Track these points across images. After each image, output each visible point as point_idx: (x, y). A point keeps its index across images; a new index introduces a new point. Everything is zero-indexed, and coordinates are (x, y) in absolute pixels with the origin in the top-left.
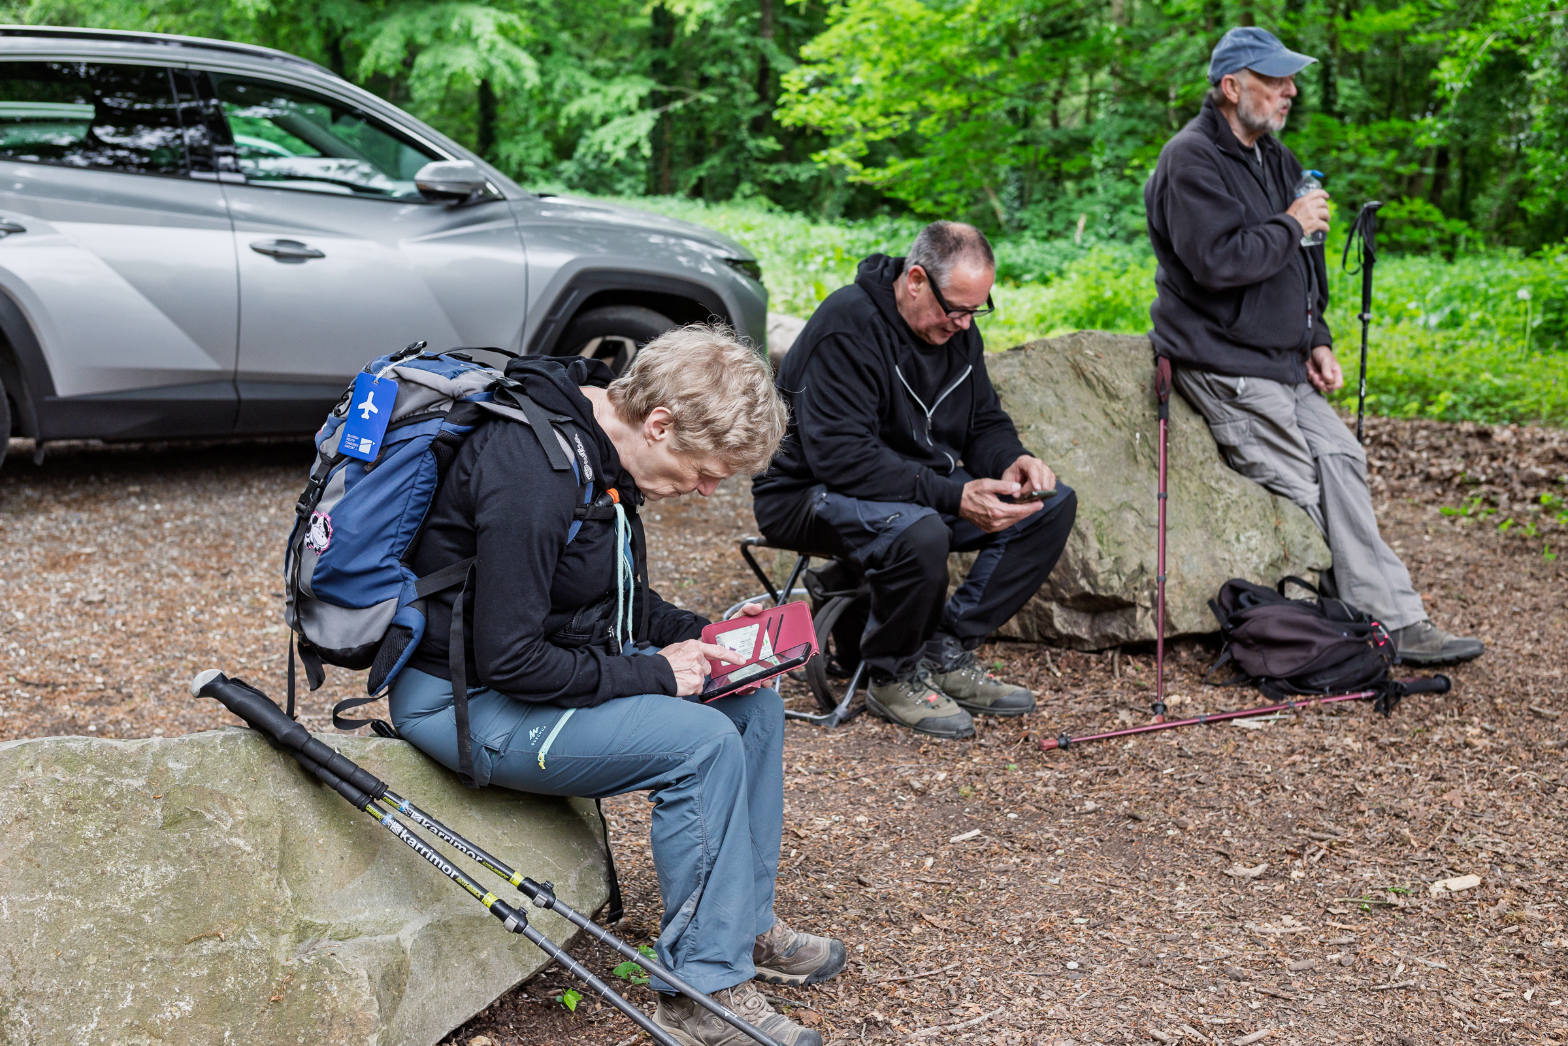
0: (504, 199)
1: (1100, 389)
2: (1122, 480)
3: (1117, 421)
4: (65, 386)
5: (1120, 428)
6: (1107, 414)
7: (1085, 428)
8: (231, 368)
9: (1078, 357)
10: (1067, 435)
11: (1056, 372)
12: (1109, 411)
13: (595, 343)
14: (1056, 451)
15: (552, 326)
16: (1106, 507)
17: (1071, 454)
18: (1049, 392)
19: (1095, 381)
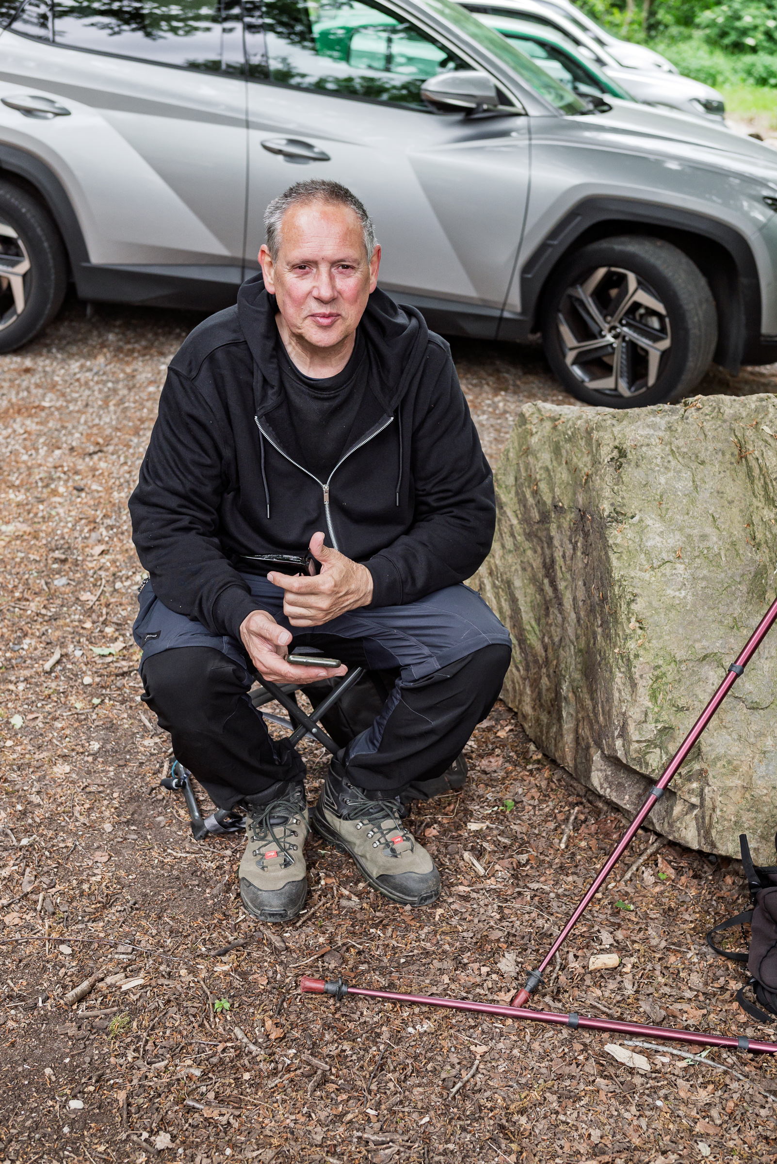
0: (527, 115)
1: (759, 484)
2: (729, 621)
3: (759, 536)
4: (98, 255)
5: (758, 546)
6: (750, 524)
7: (704, 537)
8: (239, 254)
9: (750, 433)
10: (675, 540)
11: (706, 450)
12: (756, 519)
13: (601, 272)
14: (649, 560)
15: (550, 250)
16: (680, 655)
17: (667, 569)
18: (686, 474)
19: (756, 472)
